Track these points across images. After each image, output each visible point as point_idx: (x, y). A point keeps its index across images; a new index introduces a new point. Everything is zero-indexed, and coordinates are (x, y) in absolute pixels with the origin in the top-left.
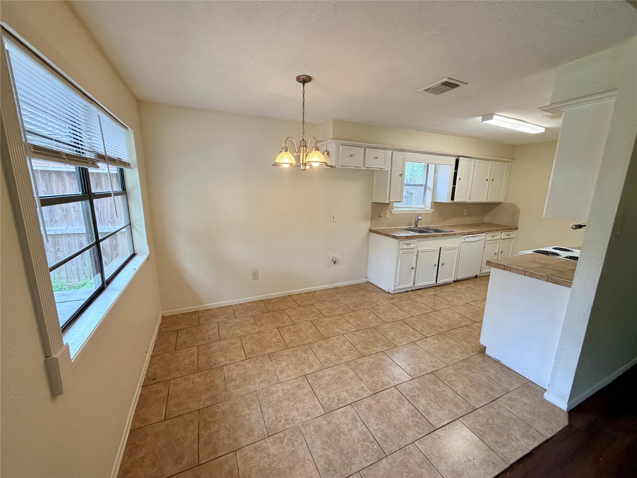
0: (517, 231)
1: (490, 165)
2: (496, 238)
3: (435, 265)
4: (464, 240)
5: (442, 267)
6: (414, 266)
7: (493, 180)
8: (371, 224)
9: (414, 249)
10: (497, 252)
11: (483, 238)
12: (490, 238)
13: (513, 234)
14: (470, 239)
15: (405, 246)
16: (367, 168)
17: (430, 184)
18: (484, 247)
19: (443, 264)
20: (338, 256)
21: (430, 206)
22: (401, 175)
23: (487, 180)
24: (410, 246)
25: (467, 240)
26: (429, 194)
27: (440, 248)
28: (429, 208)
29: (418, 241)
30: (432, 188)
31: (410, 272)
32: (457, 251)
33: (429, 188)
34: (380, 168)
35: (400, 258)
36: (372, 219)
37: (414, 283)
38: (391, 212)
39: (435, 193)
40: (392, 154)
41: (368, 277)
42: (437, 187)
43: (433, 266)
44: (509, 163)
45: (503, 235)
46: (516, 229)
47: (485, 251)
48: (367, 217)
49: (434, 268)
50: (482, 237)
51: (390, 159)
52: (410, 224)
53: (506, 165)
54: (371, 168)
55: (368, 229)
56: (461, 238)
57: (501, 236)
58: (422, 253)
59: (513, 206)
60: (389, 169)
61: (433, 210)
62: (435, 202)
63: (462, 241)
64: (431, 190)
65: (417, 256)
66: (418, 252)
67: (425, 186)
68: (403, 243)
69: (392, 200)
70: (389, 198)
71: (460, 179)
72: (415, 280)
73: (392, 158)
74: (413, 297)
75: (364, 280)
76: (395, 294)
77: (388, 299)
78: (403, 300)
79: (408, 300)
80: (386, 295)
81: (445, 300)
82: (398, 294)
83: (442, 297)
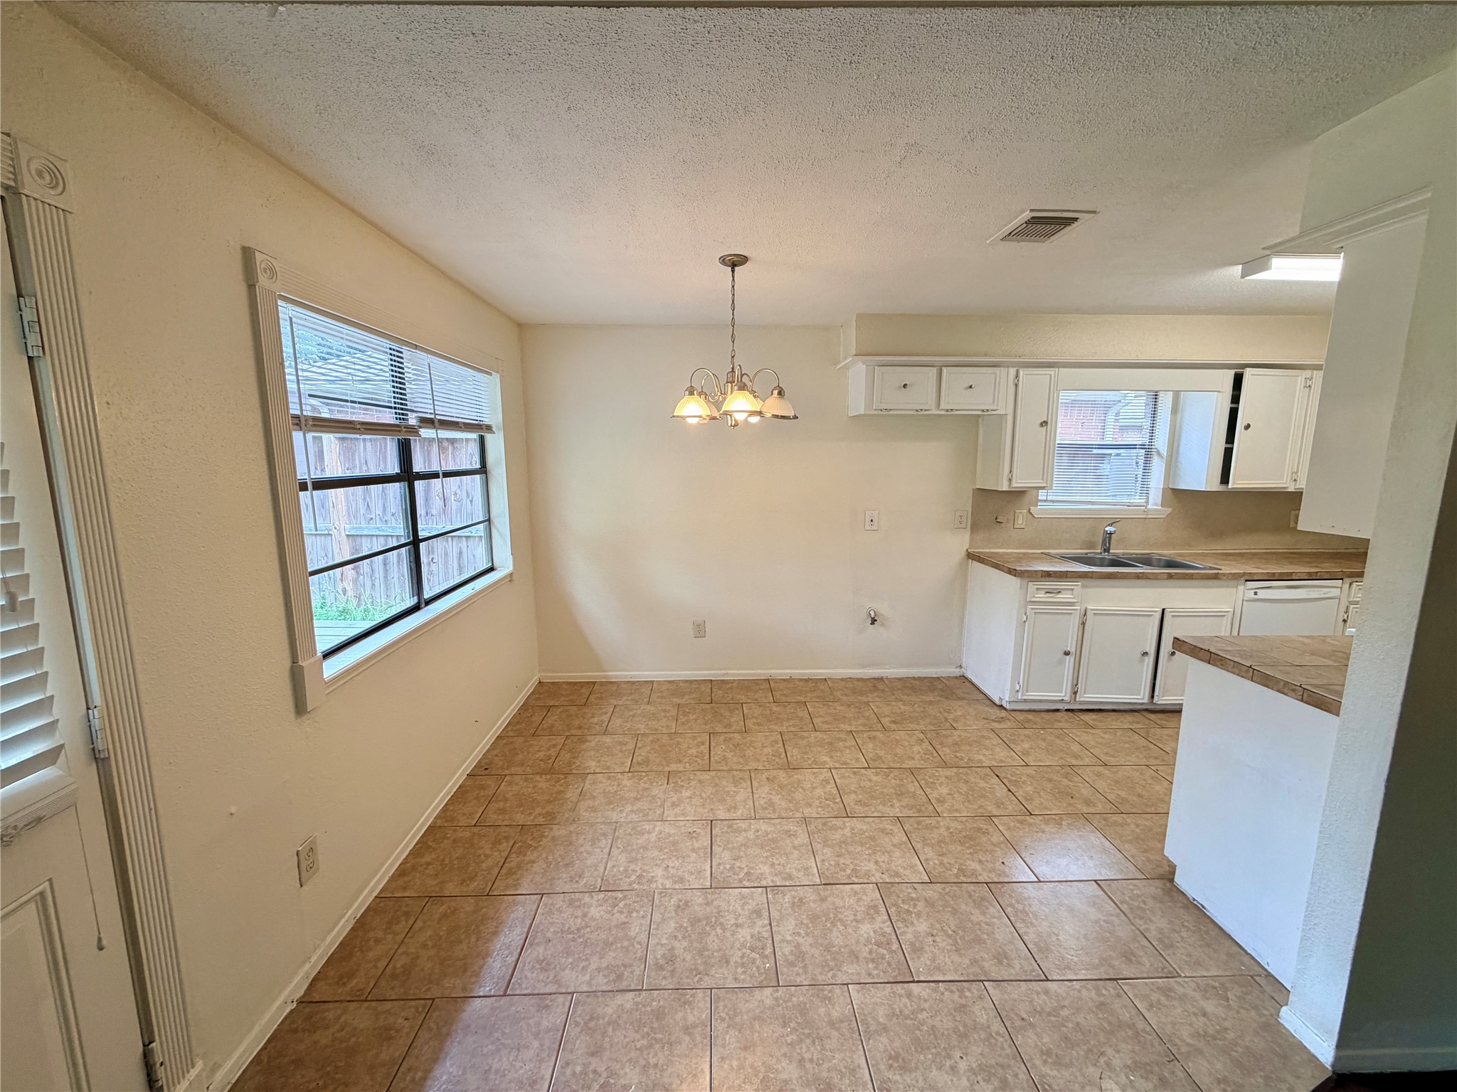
3: (1145, 654)
4: (1256, 593)
5: (1169, 660)
6: (1071, 646)
8: (971, 540)
14: (1279, 591)
15: (1041, 596)
16: (947, 411)
17: (1161, 443)
18: (1344, 621)
19: (1173, 654)
20: (883, 608)
22: (1044, 424)
25: (1263, 594)
26: (1158, 467)
27: (1163, 610)
28: (1156, 505)
29: (1083, 586)
30: (1164, 452)
31: (1061, 663)
32: (1226, 621)
33: (1159, 453)
34: (983, 411)
35: (1027, 624)
37: (1075, 693)
38: (1031, 513)
40: (1017, 376)
41: (964, 665)
42: (1181, 451)
43: (1142, 654)
48: (961, 522)
49: (1142, 661)
50: (1333, 589)
51: (1012, 388)
52: (1091, 545)
54: (958, 410)
55: (963, 553)
58: (1097, 617)
60: (1010, 411)
61: (1170, 510)
62: (1173, 490)
63: (1246, 595)
64: (1162, 457)
65: (1084, 624)
66: (1085, 615)
67: (1148, 450)
68: (1037, 589)
69: (1018, 484)
70: (1010, 480)
71: (1247, 427)
72: (1077, 685)
73: (1016, 385)
74: (1061, 725)
75: (953, 670)
76: (1014, 711)
77: (987, 719)
78: (1026, 728)
79: (1042, 731)
80: (991, 710)
81: (1153, 746)
82: (1024, 712)
83: (1149, 739)
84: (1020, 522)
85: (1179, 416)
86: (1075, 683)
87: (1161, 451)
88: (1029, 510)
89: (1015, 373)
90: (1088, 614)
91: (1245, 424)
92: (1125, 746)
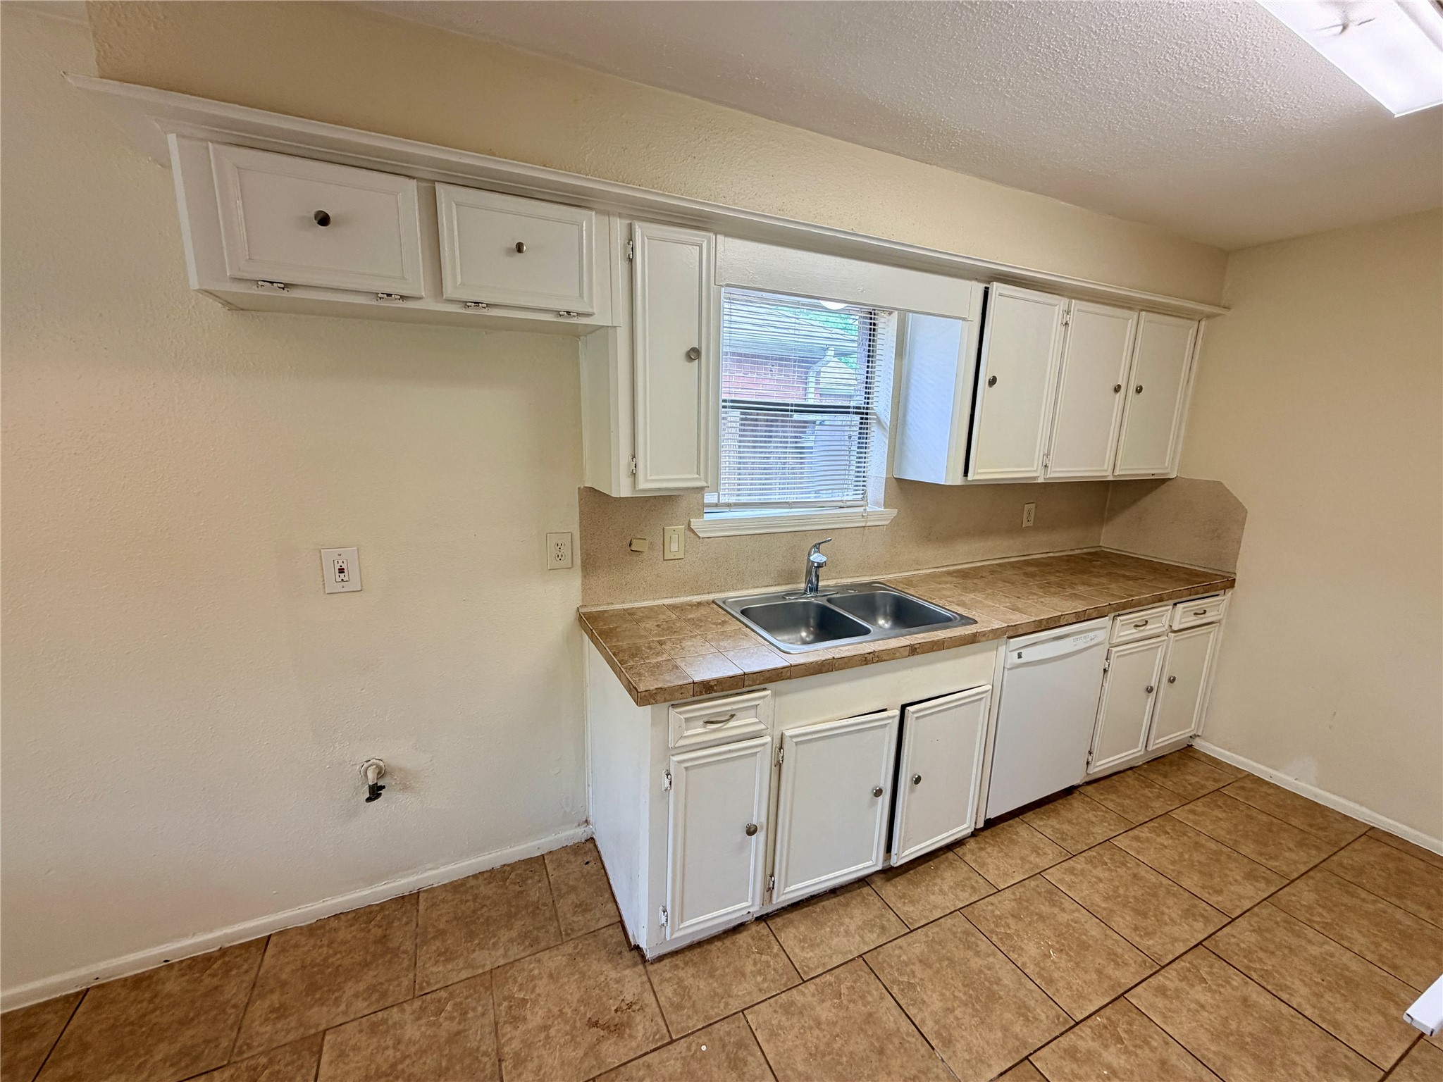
0: (1229, 593)
1: (1131, 324)
2: (1151, 629)
3: (878, 793)
4: (1020, 656)
5: (912, 790)
6: (759, 817)
7: (1139, 390)
8: (585, 589)
9: (757, 736)
10: (1154, 684)
11: (1101, 636)
12: (1132, 633)
13: (1216, 607)
14: (1043, 647)
15: (698, 732)
16: (465, 304)
17: (882, 405)
18: (1105, 671)
19: (918, 780)
20: (396, 755)
21: (881, 497)
22: (693, 354)
23: (1117, 389)
24: (731, 724)
25: (1029, 655)
26: (878, 443)
27: (904, 707)
28: (877, 504)
29: (775, 694)
30: (886, 419)
31: (742, 848)
32: (983, 707)
33: (879, 422)
34: (558, 313)
35: (672, 792)
36: (589, 565)
37: (771, 890)
38: (692, 531)
39: (903, 443)
40: (631, 238)
42: (909, 419)
43: (871, 795)
44: (1203, 323)
45: (1181, 615)
46: (1231, 583)
47: (1106, 685)
48: (560, 557)
49: (873, 804)
50: (1098, 632)
51: (621, 266)
53: (1192, 332)
54: (494, 306)
55: (571, 615)
56: (1002, 649)
57: (1172, 619)
58: (801, 747)
59: (1217, 491)
60: (622, 320)
61: (892, 512)
62: (899, 480)
63: (1009, 661)
64: (884, 429)
65: (779, 765)
66: (781, 748)
67: (863, 413)
68: (687, 720)
69: (650, 482)
70: (634, 474)
71: (993, 382)
72: (772, 876)
73: (631, 260)
74: (744, 991)
75: (572, 832)
76: (660, 959)
77: (596, 1024)
78: (672, 1041)
79: (704, 1039)
80: (613, 975)
81: (906, 1026)
82: (679, 960)
83: (895, 991)
84: (674, 547)
85: (905, 362)
86: (769, 873)
87: (882, 418)
88: (689, 525)
89: (625, 230)
90: (785, 746)
91: (989, 376)
92: (859, 1045)
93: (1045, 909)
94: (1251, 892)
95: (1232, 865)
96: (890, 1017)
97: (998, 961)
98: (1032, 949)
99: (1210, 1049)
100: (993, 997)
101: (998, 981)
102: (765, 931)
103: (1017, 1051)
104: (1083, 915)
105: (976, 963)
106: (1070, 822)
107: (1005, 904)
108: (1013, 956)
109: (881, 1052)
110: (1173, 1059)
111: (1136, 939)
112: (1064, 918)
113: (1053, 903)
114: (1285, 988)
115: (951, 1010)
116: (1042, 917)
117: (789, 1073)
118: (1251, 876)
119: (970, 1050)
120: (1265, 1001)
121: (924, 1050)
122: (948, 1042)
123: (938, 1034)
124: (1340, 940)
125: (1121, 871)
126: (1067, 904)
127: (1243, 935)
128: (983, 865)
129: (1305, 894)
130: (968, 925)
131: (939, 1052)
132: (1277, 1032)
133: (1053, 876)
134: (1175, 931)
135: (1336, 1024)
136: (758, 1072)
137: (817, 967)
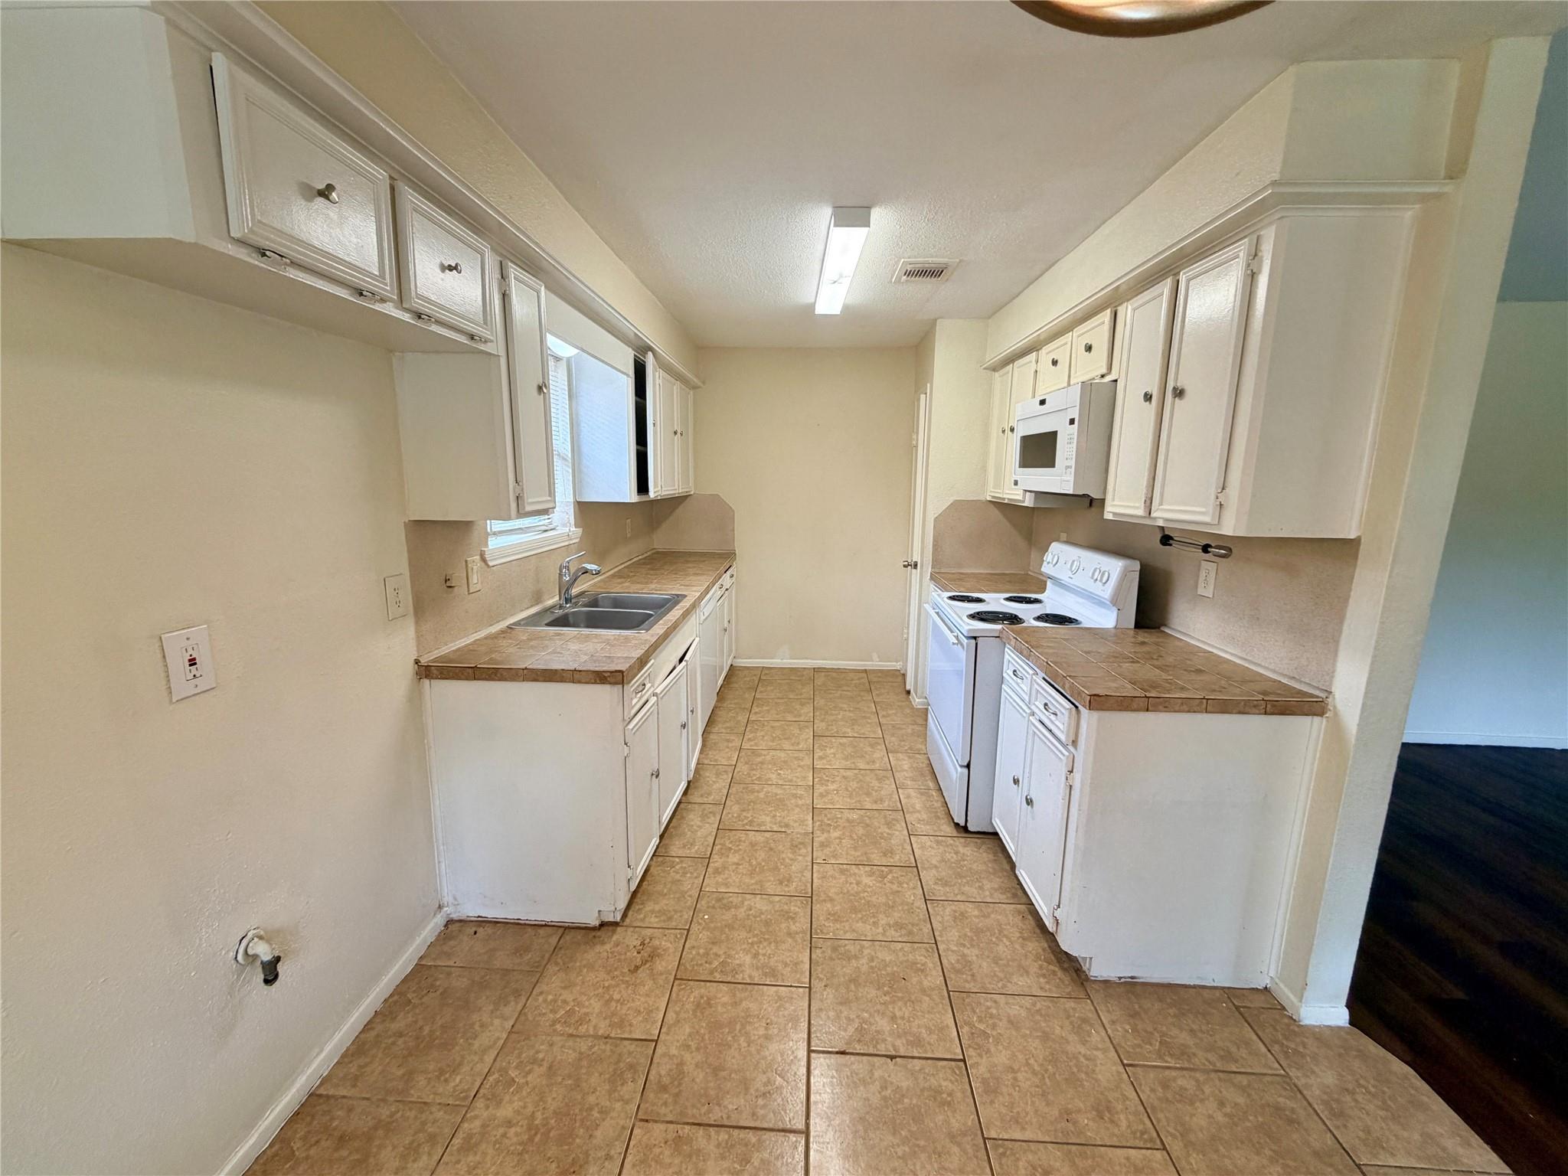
0: (737, 561)
2: (723, 589)
7: (682, 434)
8: (418, 636)
9: (652, 696)
12: (720, 593)
13: (736, 570)
21: (573, 520)
23: (675, 433)
24: (645, 690)
26: (563, 474)
30: (567, 454)
34: (472, 337)
36: (420, 609)
38: (484, 562)
39: (583, 473)
40: (504, 275)
41: (447, 899)
44: (696, 392)
45: (728, 578)
46: (736, 556)
51: (498, 299)
52: (538, 598)
53: (693, 397)
55: (411, 668)
56: (697, 614)
57: (726, 582)
61: (580, 530)
62: (584, 503)
63: (701, 619)
64: (566, 462)
73: (505, 296)
74: (690, 885)
75: (431, 925)
76: (625, 916)
77: (637, 968)
78: (688, 930)
79: (701, 915)
80: (607, 947)
81: (768, 835)
82: (635, 907)
83: (748, 828)
84: (477, 579)
88: (482, 554)
89: (498, 267)
92: (761, 855)
93: (759, 759)
94: (807, 710)
95: (794, 704)
96: (759, 838)
97: (767, 788)
98: (773, 776)
99: (848, 763)
100: (781, 800)
101: (776, 794)
102: (660, 859)
103: (808, 809)
104: (772, 753)
105: (762, 795)
106: (726, 722)
107: (742, 768)
108: (770, 783)
109: (771, 849)
110: (845, 774)
111: (797, 748)
112: (768, 758)
113: (760, 755)
114: (845, 733)
115: (774, 816)
116: (762, 763)
117: (751, 887)
118: (802, 705)
119: (796, 821)
120: (844, 740)
121: (783, 835)
122: (787, 826)
123: (781, 827)
124: (841, 709)
125: (766, 728)
126: (763, 752)
127: (820, 726)
128: (716, 760)
129: (820, 702)
130: (742, 786)
131: (789, 832)
132: (855, 747)
133: (746, 746)
134: (803, 736)
135: (864, 734)
136: (740, 899)
137: (706, 850)
